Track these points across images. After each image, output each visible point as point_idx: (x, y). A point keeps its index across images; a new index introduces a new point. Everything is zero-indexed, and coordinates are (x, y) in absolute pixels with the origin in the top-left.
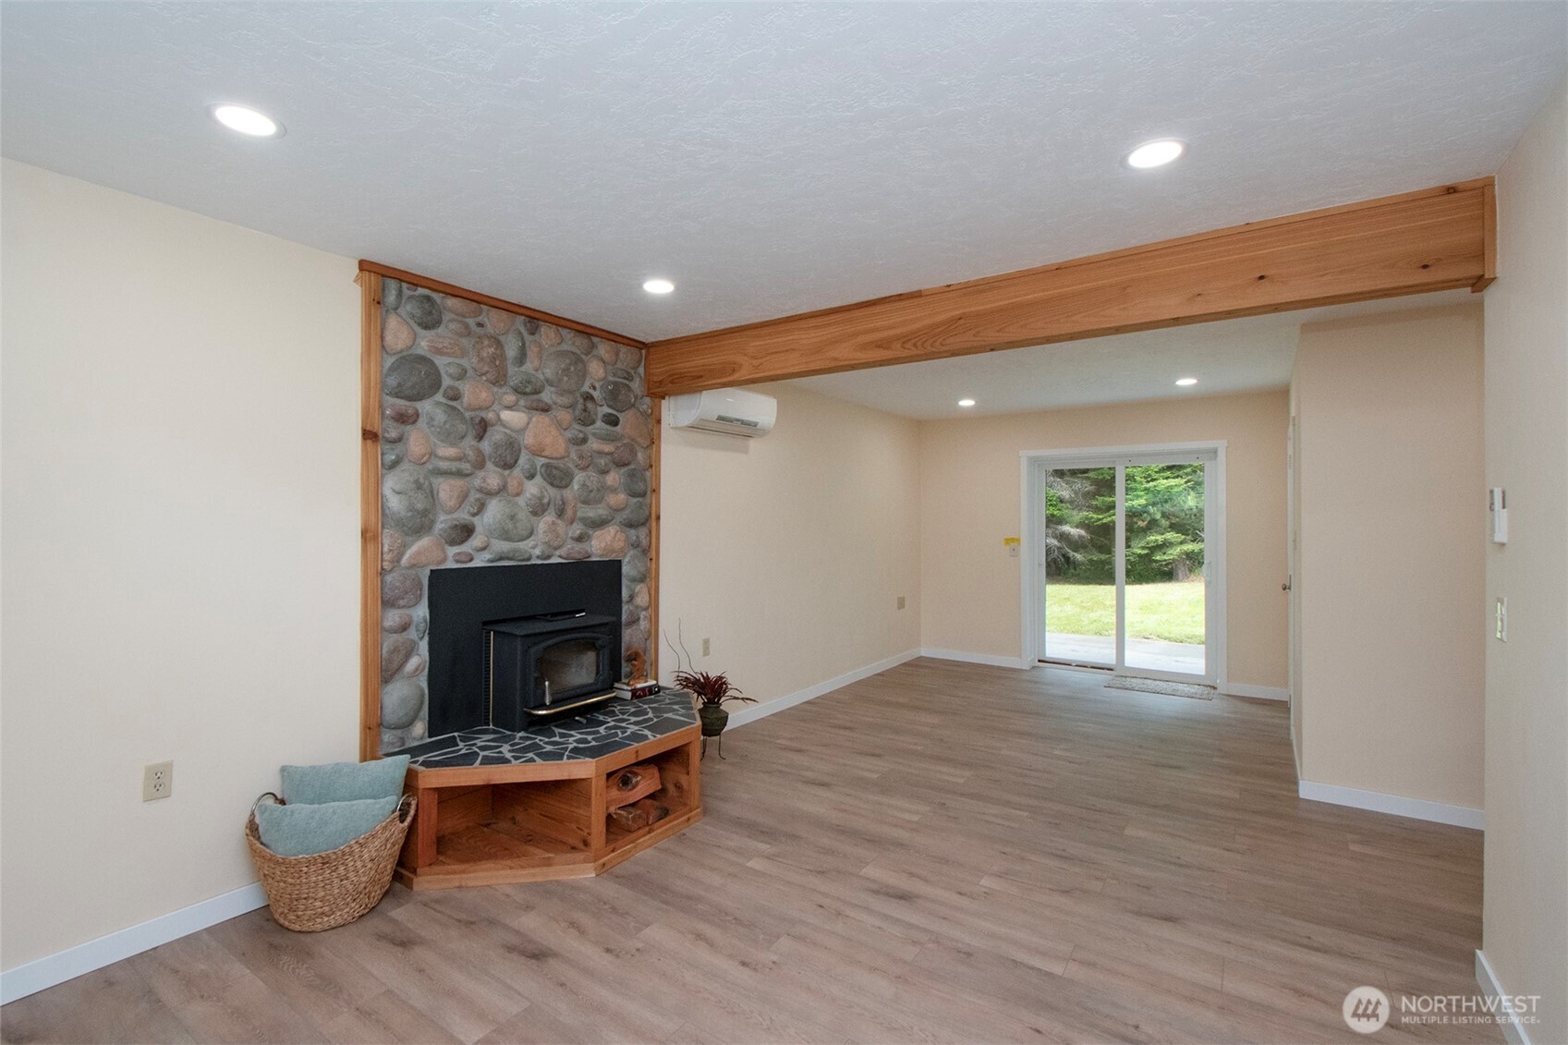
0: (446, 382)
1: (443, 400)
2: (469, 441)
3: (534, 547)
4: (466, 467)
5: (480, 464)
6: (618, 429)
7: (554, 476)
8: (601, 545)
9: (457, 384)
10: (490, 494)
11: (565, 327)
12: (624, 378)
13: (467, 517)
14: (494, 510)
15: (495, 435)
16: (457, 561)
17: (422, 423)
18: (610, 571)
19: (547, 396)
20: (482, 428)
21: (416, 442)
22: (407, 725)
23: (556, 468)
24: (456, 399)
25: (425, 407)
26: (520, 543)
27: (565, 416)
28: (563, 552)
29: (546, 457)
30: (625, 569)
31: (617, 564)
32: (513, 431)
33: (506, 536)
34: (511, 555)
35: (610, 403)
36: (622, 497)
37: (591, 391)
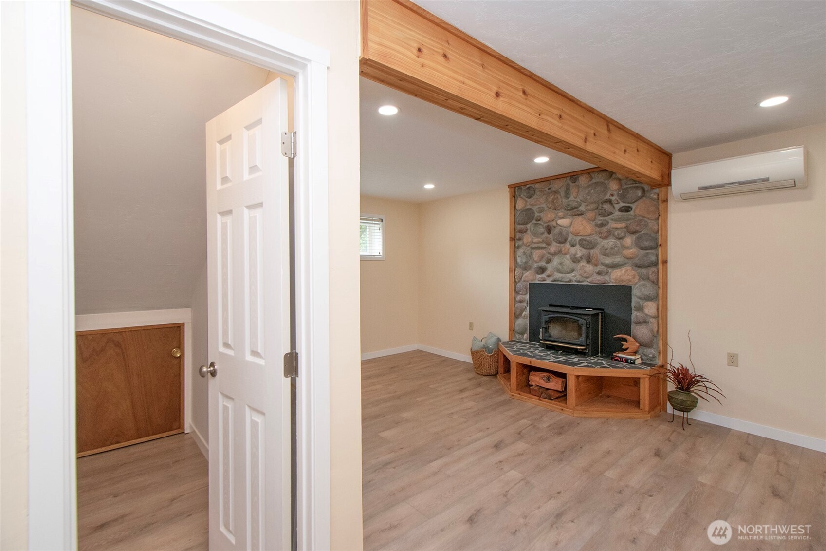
0: (537, 214)
1: (535, 222)
2: (546, 235)
3: (575, 276)
4: (544, 245)
5: (549, 244)
6: (632, 213)
7: (584, 244)
8: (618, 277)
9: (540, 215)
10: (554, 254)
11: (593, 172)
12: (633, 184)
13: (544, 264)
14: (556, 261)
15: (556, 231)
16: (539, 280)
17: (529, 232)
18: (624, 293)
19: (582, 208)
20: (549, 230)
21: (527, 238)
22: (522, 333)
23: (585, 240)
24: (539, 220)
25: (528, 226)
26: (567, 275)
27: (591, 215)
28: (589, 280)
29: (581, 236)
30: (635, 292)
31: (630, 288)
32: (565, 227)
33: (559, 271)
34: (560, 279)
35: (622, 200)
36: (633, 251)
37: (611, 198)
